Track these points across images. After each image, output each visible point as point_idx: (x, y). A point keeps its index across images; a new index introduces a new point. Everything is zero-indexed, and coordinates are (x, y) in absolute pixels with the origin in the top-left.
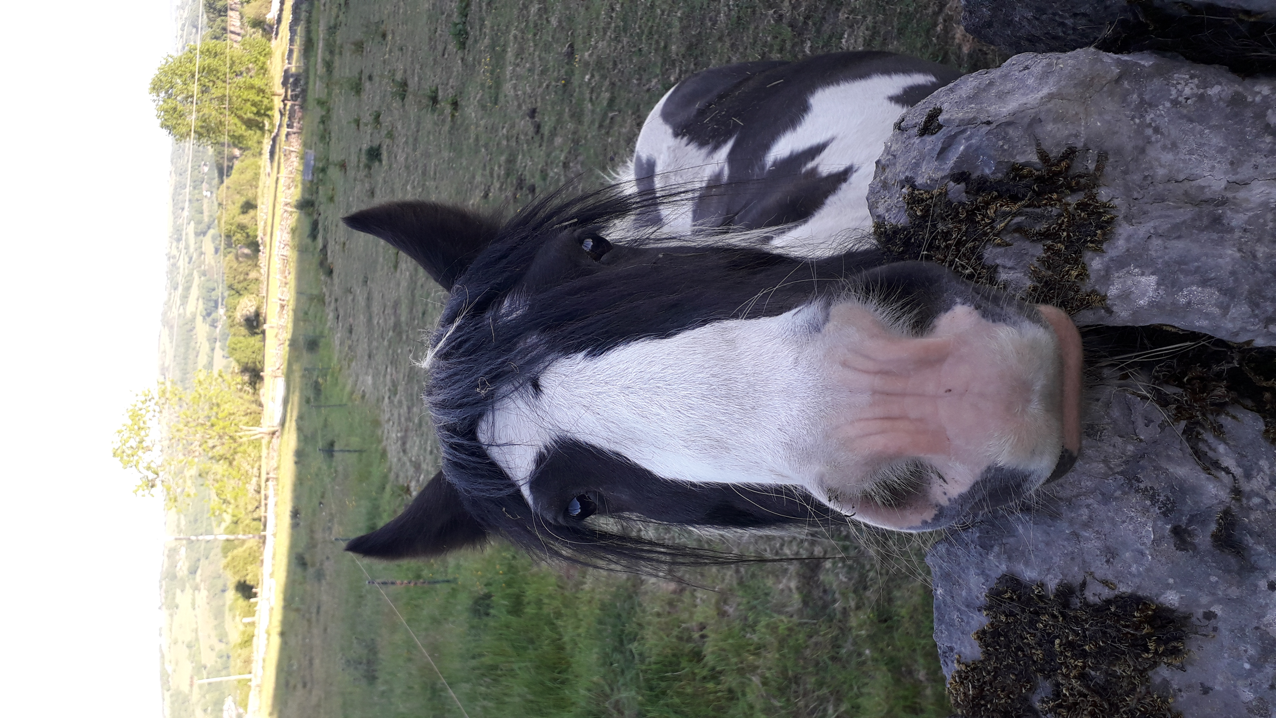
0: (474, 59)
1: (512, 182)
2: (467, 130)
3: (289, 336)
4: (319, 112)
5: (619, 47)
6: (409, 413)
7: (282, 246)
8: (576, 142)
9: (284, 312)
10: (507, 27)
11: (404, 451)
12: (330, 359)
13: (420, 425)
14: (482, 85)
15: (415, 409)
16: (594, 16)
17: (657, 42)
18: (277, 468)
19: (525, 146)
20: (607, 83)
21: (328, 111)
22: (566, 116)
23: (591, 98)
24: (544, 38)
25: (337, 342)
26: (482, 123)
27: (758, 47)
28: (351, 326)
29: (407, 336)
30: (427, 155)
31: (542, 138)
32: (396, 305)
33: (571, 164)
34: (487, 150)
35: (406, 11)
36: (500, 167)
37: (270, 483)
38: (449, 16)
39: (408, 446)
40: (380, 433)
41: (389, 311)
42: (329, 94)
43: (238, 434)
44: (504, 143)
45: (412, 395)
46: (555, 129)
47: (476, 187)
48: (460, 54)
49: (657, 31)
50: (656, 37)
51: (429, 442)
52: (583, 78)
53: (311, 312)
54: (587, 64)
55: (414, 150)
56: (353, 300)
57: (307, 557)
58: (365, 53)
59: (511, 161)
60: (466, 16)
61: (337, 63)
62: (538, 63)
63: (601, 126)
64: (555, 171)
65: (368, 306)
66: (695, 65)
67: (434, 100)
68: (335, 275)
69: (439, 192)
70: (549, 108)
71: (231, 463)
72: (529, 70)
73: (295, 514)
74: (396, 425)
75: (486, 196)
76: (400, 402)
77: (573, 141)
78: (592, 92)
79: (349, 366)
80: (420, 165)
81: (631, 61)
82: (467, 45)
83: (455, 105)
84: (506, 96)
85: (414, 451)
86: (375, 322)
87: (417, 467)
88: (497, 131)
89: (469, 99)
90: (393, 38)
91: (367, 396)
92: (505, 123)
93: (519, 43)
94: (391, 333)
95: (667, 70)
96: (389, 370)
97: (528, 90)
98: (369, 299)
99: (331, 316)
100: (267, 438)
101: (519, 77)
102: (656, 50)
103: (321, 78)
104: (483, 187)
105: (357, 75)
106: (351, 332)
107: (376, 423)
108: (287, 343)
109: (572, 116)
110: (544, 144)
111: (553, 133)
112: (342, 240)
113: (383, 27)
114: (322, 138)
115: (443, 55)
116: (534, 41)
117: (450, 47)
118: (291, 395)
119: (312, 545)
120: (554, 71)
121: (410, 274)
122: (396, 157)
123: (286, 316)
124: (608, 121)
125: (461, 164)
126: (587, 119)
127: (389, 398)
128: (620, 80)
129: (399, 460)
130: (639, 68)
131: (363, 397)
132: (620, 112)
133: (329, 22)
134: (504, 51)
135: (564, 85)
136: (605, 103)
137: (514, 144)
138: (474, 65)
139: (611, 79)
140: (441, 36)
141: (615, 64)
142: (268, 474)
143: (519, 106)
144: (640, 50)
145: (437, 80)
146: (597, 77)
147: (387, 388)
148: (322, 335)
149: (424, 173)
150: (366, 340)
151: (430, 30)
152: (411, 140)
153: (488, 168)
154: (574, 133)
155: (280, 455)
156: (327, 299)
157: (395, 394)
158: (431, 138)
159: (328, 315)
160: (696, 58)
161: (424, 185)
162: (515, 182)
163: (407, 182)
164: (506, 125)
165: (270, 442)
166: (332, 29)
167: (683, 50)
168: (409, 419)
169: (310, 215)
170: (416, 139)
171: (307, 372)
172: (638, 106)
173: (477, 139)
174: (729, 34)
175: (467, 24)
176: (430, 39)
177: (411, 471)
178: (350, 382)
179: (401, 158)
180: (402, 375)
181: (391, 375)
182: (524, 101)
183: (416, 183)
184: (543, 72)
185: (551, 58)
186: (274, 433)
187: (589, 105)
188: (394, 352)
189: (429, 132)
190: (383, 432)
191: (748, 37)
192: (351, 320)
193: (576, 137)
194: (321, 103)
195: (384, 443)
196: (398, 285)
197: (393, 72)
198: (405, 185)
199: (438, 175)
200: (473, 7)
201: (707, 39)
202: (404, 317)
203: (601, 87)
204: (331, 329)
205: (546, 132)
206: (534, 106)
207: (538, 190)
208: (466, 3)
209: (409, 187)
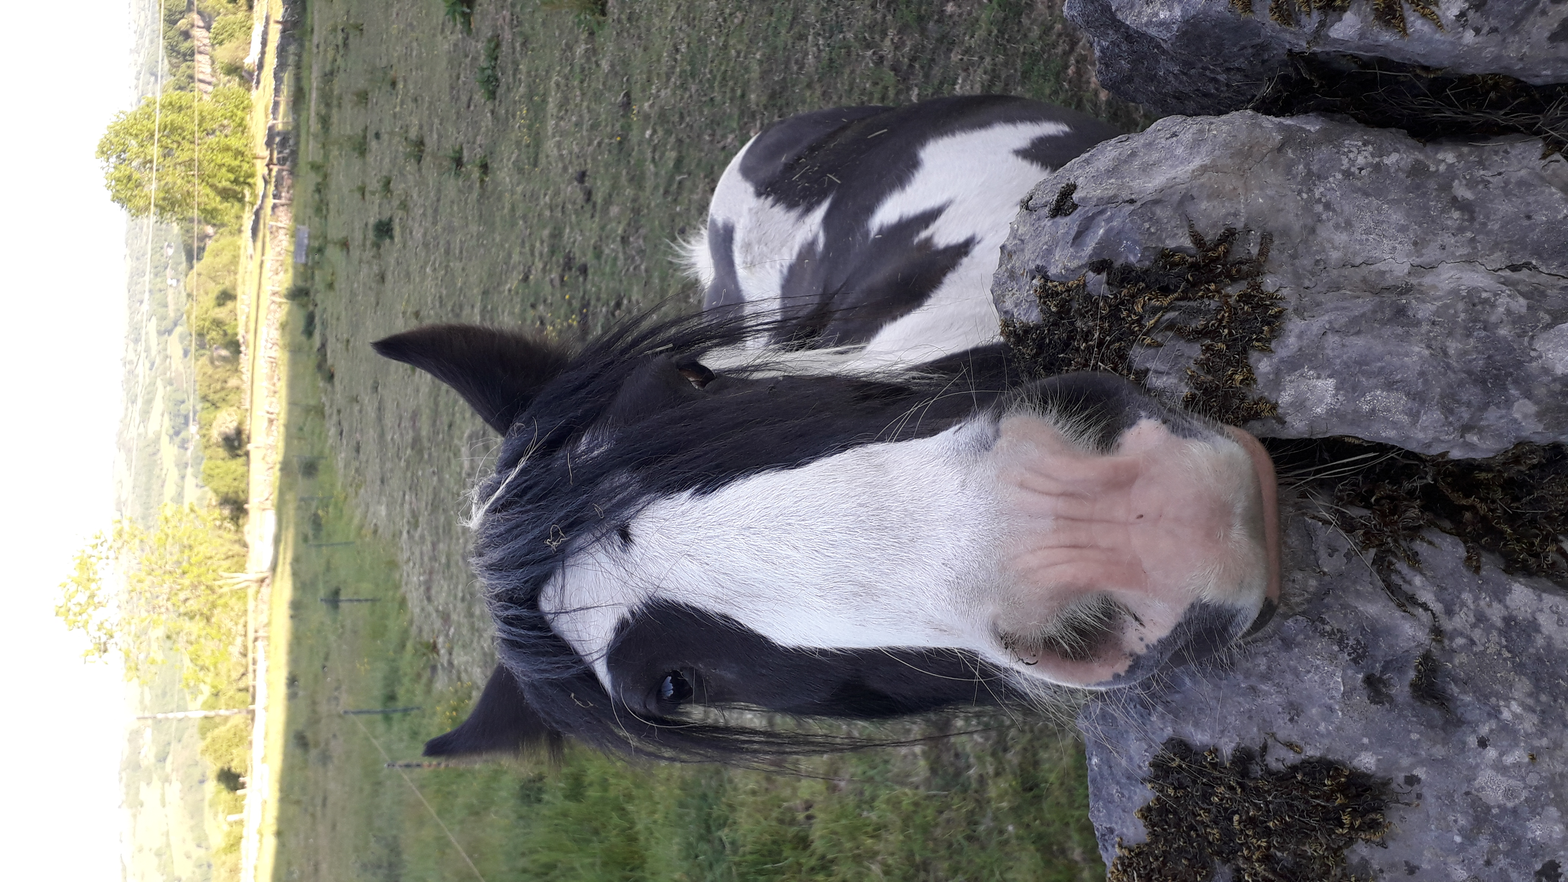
0: (507, 111)
1: (558, 261)
2: (499, 199)
3: (280, 458)
4: (314, 178)
5: (687, 95)
6: (434, 549)
7: (270, 345)
8: (637, 211)
9: (274, 428)
10: (547, 72)
11: (429, 599)
12: (333, 485)
13: (448, 565)
14: (518, 143)
15: (441, 546)
16: (654, 58)
17: (733, 90)
18: (268, 625)
19: (573, 217)
20: (672, 139)
21: (325, 176)
22: (624, 180)
23: (653, 159)
24: (593, 85)
25: (341, 464)
26: (519, 189)
27: (855, 96)
28: (358, 443)
29: (430, 455)
30: (450, 229)
31: (594, 206)
32: (415, 416)
33: (631, 239)
34: (526, 222)
35: (421, 53)
36: (542, 242)
37: (259, 644)
38: (475, 59)
39: (433, 592)
40: (397, 576)
41: (406, 423)
42: (326, 156)
43: (217, 583)
44: (547, 213)
45: (437, 528)
46: (610, 196)
47: (514, 268)
48: (490, 105)
49: (732, 77)
50: (731, 83)
51: (460, 587)
52: (644, 133)
53: (307, 428)
54: (647, 117)
55: (435, 223)
56: (360, 411)
57: (309, 735)
58: (369, 106)
59: (556, 235)
60: (496, 59)
61: (335, 119)
62: (586, 116)
63: (666, 192)
64: (611, 248)
65: (380, 419)
67: (459, 162)
68: (337, 380)
70: (602, 170)
71: (208, 619)
72: (576, 125)
73: (292, 681)
74: (417, 566)
75: (526, 279)
76: (422, 537)
77: (633, 210)
78: (654, 151)
79: (357, 493)
80: (442, 243)
81: (701, 113)
82: (498, 95)
83: (485, 168)
84: (547, 156)
85: (441, 599)
86: (389, 438)
87: (446, 618)
88: (538, 199)
89: (502, 160)
90: (405, 86)
91: (380, 531)
92: (548, 189)
93: (563, 91)
94: (409, 451)
95: (746, 124)
96: (407, 497)
97: (576, 149)
98: (380, 409)
99: (333, 431)
100: (254, 587)
101: (563, 134)
102: (732, 100)
103: (316, 136)
104: (522, 268)
105: (360, 133)
106: (358, 450)
107: (393, 565)
108: (278, 466)
109: (631, 180)
110: (597, 215)
111: (608, 201)
112: (345, 336)
113: (392, 73)
114: (318, 210)
115: (469, 107)
116: (581, 89)
117: (476, 97)
118: (283, 532)
119: (314, 720)
120: (606, 126)
122: (411, 233)
123: (275, 433)
124: (675, 186)
125: (494, 240)
126: (649, 184)
127: (408, 532)
128: (689, 137)
129: (423, 609)
130: (712, 121)
131: (375, 532)
132: (689, 174)
133: (324, 67)
134: (544, 101)
135: (620, 143)
136: (671, 164)
137: (560, 215)
138: (507, 119)
139: (677, 135)
140: (464, 83)
141: (682, 117)
142: (256, 632)
143: (565, 169)
144: (712, 99)
145: (461, 138)
146: (660, 132)
147: (405, 520)
148: (321, 456)
149: (447, 252)
150: (378, 460)
151: (451, 76)
152: (430, 212)
153: (527, 245)
154: (634, 200)
155: (271, 608)
156: (327, 411)
157: (416, 526)
158: (455, 208)
159: (329, 430)
160: (780, 110)
161: (447, 266)
162: (561, 261)
163: (426, 263)
164: (549, 192)
165: (258, 592)
166: (329, 76)
167: (764, 99)
168: (434, 558)
169: (304, 306)
170: (436, 211)
171: (304, 502)
172: (712, 167)
173: (513, 209)
174: (820, 80)
175: (498, 69)
176: (452, 88)
177: (438, 624)
178: (358, 514)
179: (418, 234)
180: (424, 504)
181: (411, 504)
182: (571, 162)
183: (437, 265)
184: (594, 127)
185: (602, 109)
186: (262, 581)
187: (652, 167)
188: (413, 474)
189: (453, 202)
190: (401, 576)
191: (842, 83)
192: (358, 436)
193: (637, 205)
194: (315, 167)
195: (403, 589)
196: (417, 391)
197: (406, 128)
198: (423, 267)
199: (465, 253)
200: (505, 48)
201: (793, 86)
202: (425, 431)
203: (665, 145)
204: (332, 448)
205: (599, 200)
206: (583, 169)
207: (590, 271)
208: (495, 43)
209: (428, 270)
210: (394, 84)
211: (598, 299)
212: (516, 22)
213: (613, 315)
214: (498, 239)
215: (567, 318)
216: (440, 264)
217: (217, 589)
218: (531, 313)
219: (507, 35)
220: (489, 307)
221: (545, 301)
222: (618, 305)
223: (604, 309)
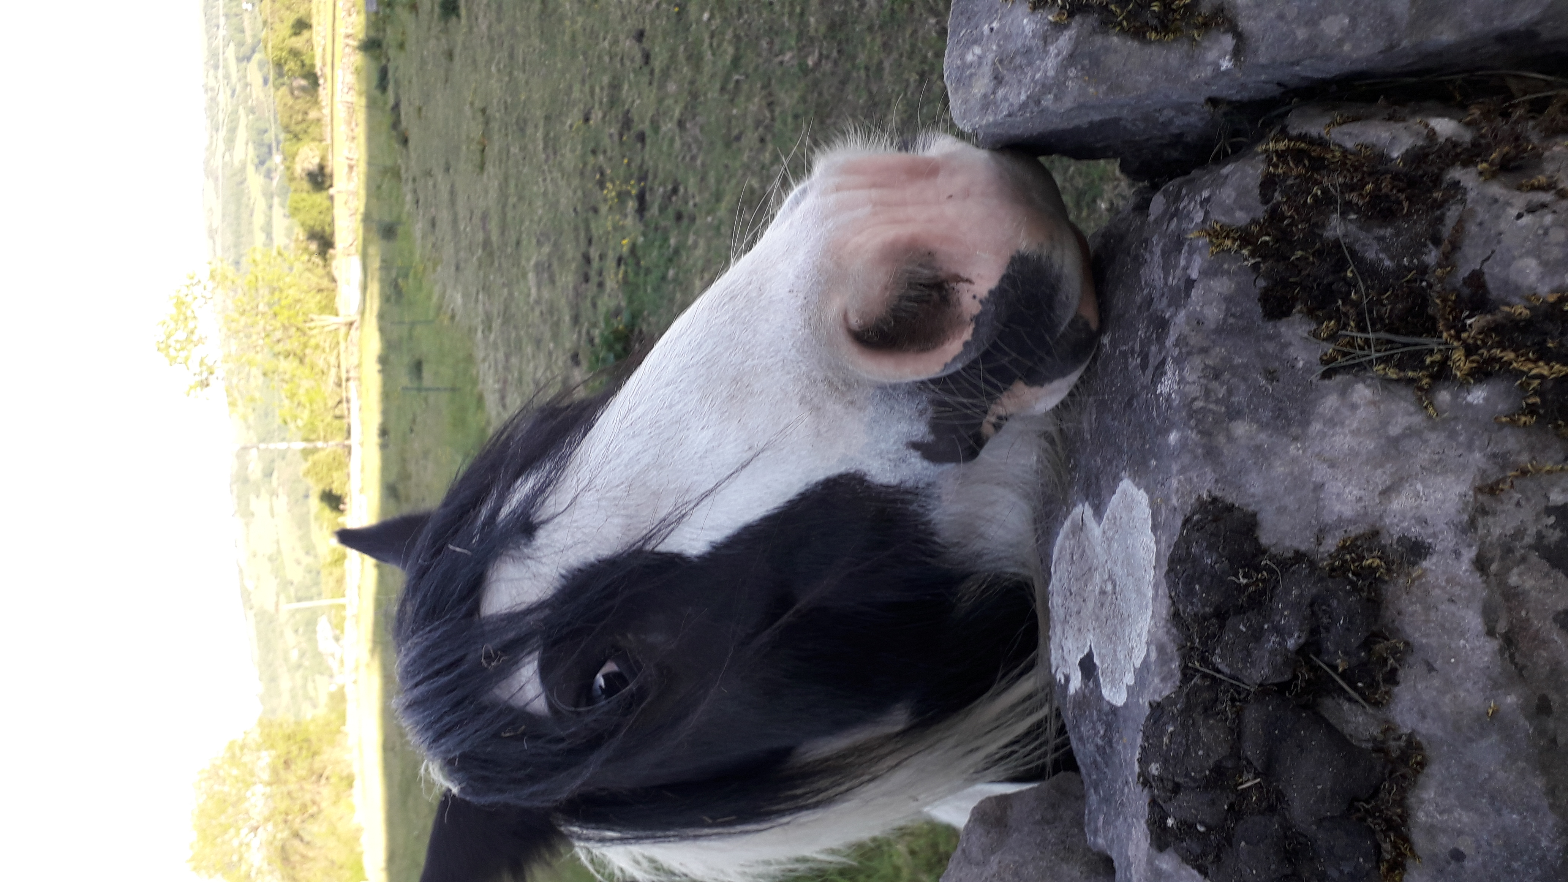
1: (617, 116)
2: (560, 21)
3: (362, 209)
7: (346, 90)
8: (694, 96)
9: (354, 174)
12: (411, 253)
15: (514, 360)
18: (359, 366)
19: (632, 76)
20: (730, 32)
22: (681, 56)
23: (711, 45)
25: (418, 234)
26: (579, 20)
27: (916, 61)
28: (433, 218)
29: (500, 264)
30: (513, 34)
31: (652, 72)
32: (485, 217)
33: (688, 125)
34: (586, 59)
36: (602, 89)
37: (351, 384)
40: (474, 372)
41: (476, 220)
43: (308, 325)
44: (607, 59)
46: (668, 68)
47: (574, 106)
52: (701, 15)
53: (384, 187)
56: (435, 186)
57: (400, 487)
59: (615, 86)
63: (723, 89)
64: (668, 126)
65: (453, 202)
66: (839, 52)
68: (411, 144)
69: (530, 90)
70: (660, 39)
71: (301, 361)
73: (384, 432)
74: (492, 371)
75: (587, 120)
76: (496, 344)
77: (690, 93)
78: (712, 36)
79: (434, 270)
80: (506, 44)
81: (760, 14)
86: (462, 228)
88: (597, 37)
91: (457, 318)
92: (607, 32)
94: (480, 252)
95: (804, 46)
96: (480, 296)
98: (452, 192)
99: (409, 197)
100: (343, 330)
102: (791, 14)
104: (582, 106)
106: (433, 225)
107: (470, 359)
108: (359, 217)
109: (689, 58)
110: (655, 84)
111: (666, 73)
112: (417, 103)
118: (369, 278)
119: (405, 476)
121: (500, 184)
122: (477, 19)
123: (356, 179)
124: (731, 86)
125: (555, 64)
126: (707, 69)
127: (483, 332)
128: (747, 35)
130: (771, 28)
131: (453, 317)
132: (747, 76)
135: (678, 13)
136: (728, 58)
137: (619, 66)
139: (735, 29)
142: (348, 372)
143: (624, 18)
146: (718, 20)
147: (479, 318)
148: (398, 222)
149: (511, 56)
150: (452, 244)
153: (587, 85)
154: (692, 82)
155: (360, 351)
156: (404, 176)
157: (490, 329)
158: (518, 13)
159: (405, 195)
160: (839, 44)
161: (510, 74)
162: (620, 116)
163: (491, 59)
164: (609, 37)
165: (347, 334)
167: (823, 29)
168: (507, 368)
169: (377, 58)
170: (499, 8)
171: (386, 265)
172: (770, 79)
173: (573, 38)
174: (881, 27)
178: (437, 289)
179: (483, 26)
180: (495, 313)
181: (484, 304)
182: (629, 14)
183: (502, 66)
186: (351, 324)
187: (709, 53)
188: (485, 276)
190: (478, 372)
191: (904, 40)
192: (433, 210)
193: (694, 89)
195: (480, 386)
196: (486, 192)
198: (488, 63)
199: (527, 67)
201: (854, 23)
202: (494, 237)
203: (723, 33)
204: (409, 214)
205: (657, 71)
206: (641, 27)
207: (648, 141)
209: (493, 69)
211: (655, 176)
213: (670, 198)
214: (559, 65)
215: (626, 181)
216: (505, 66)
217: (308, 332)
218: (591, 160)
220: (552, 135)
221: (605, 152)
222: (675, 191)
223: (661, 190)
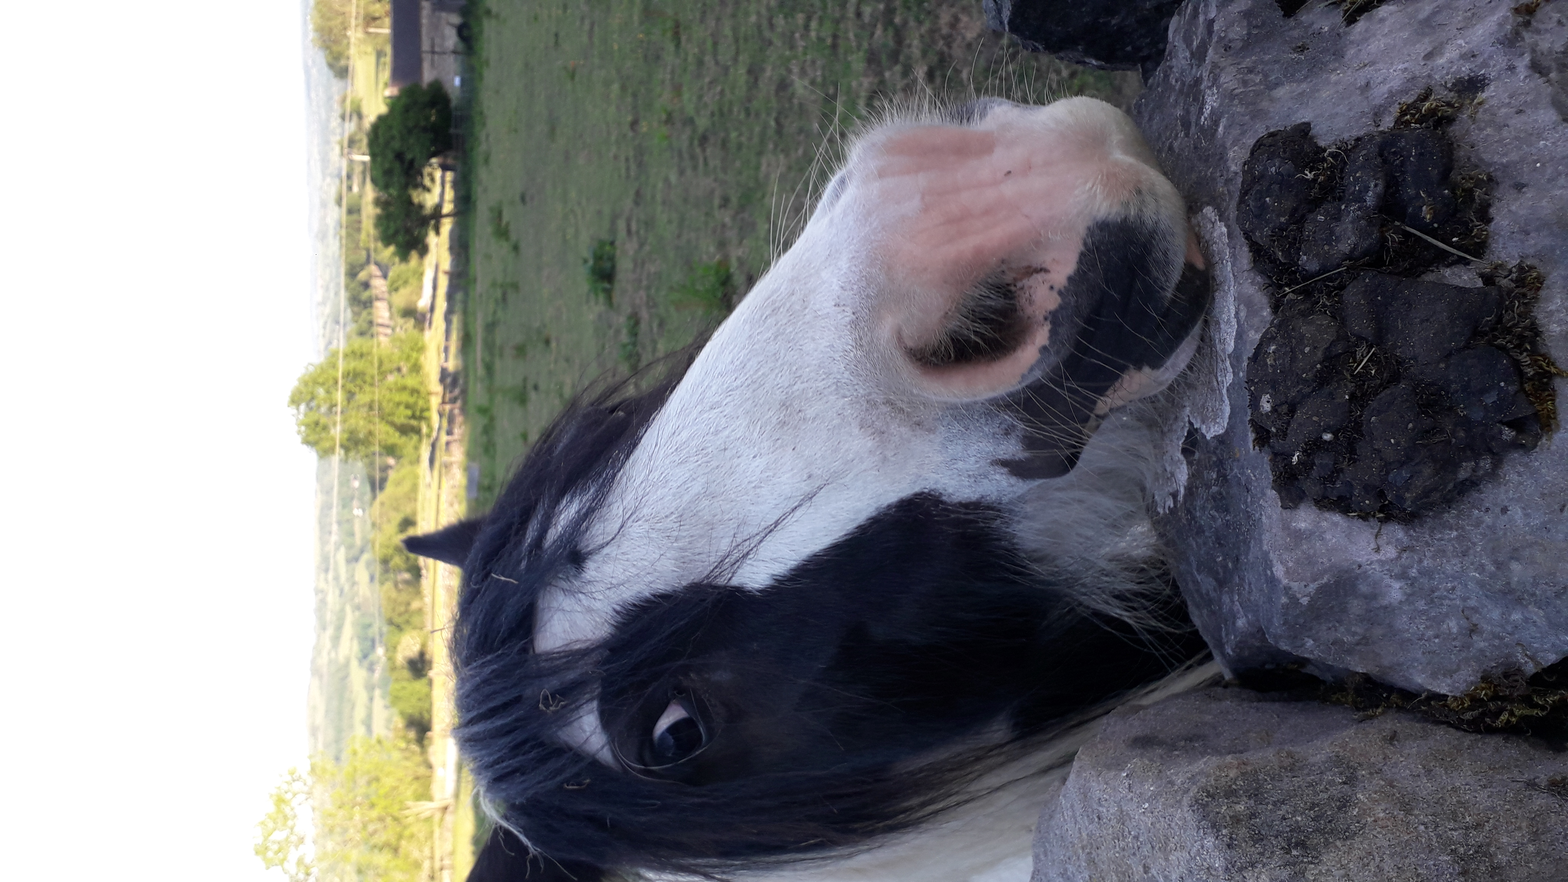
4: (482, 421)
18: (453, 853)
21: (492, 419)
35: (570, 318)
37: (445, 874)
38: (618, 332)
42: (491, 400)
43: (404, 813)
58: (527, 360)
60: (636, 336)
61: (498, 365)
71: (396, 853)
90: (557, 346)
100: (439, 815)
103: (482, 382)
105: (521, 383)
113: (546, 332)
114: (487, 450)
133: (486, 317)
140: (609, 354)
142: (442, 860)
151: (597, 345)
155: (454, 835)
165: (442, 820)
166: (491, 327)
175: (638, 345)
176: (599, 356)
186: (447, 809)
194: (483, 411)
200: (643, 326)
208: (635, 321)
210: (547, 342)
212: (651, 303)
217: (404, 820)
219: (644, 314)
